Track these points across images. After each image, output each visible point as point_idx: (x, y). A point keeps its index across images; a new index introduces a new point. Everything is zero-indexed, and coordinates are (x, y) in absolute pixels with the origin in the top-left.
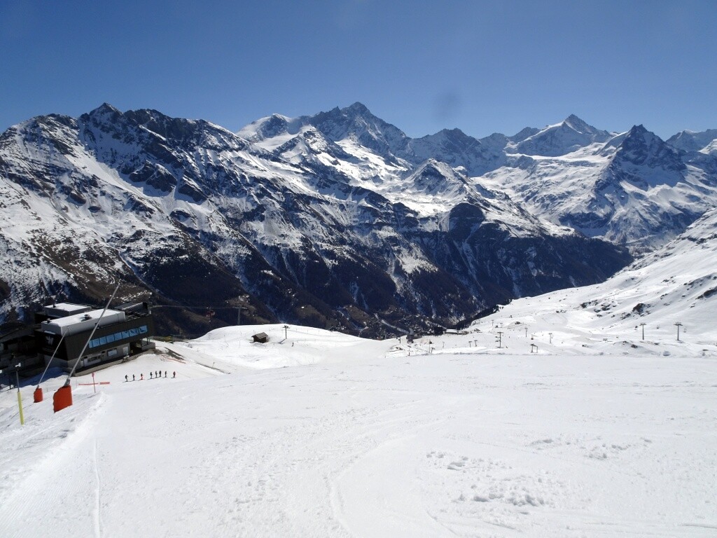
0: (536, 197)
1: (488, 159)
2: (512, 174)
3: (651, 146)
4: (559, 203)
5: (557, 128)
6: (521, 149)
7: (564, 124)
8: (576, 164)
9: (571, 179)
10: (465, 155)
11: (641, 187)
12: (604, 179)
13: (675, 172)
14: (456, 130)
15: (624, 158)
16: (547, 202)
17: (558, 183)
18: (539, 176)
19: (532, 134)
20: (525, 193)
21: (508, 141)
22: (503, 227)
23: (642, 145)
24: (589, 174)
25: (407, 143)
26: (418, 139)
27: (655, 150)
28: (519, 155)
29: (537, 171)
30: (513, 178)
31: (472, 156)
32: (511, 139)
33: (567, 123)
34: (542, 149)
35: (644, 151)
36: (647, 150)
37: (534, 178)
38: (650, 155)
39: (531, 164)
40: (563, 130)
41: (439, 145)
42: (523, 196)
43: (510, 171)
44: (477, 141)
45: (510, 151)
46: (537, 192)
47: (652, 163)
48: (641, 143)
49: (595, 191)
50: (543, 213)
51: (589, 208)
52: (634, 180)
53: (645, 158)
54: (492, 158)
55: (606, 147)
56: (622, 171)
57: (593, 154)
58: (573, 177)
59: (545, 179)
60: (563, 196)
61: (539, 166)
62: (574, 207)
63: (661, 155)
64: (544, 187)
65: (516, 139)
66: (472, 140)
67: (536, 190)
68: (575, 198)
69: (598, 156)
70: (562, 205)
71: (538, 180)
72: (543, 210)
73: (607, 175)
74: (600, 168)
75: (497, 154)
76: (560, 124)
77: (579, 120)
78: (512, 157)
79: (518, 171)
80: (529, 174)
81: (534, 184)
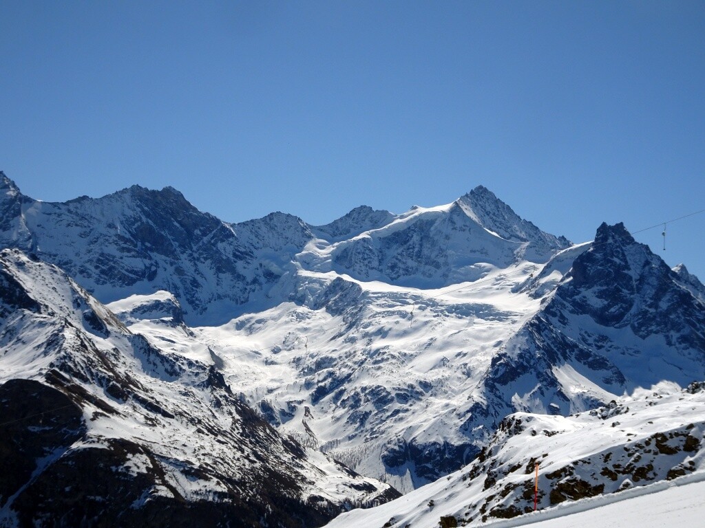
0: (342, 393)
1: (249, 279)
2: (302, 324)
3: (642, 279)
4: (397, 412)
5: (437, 215)
6: (340, 261)
7: (456, 209)
8: (463, 311)
9: (441, 349)
10: (185, 262)
11: (606, 384)
12: (514, 355)
13: (693, 351)
14: (168, 192)
15: (574, 303)
16: (366, 407)
17: (405, 358)
18: (366, 335)
19: (375, 224)
20: (317, 377)
21: (310, 237)
22: (138, 464)
23: (619, 274)
24: (488, 339)
25: (18, 213)
26: (55, 205)
27: (650, 292)
28: (332, 276)
29: (365, 321)
30: (303, 336)
31: (206, 267)
32: (320, 231)
33: (464, 207)
34: (393, 267)
35: (625, 291)
36: (631, 289)
37: (353, 340)
38: (639, 304)
39: (355, 301)
40: (453, 223)
41: (111, 226)
42: (308, 385)
43: (301, 317)
44: (224, 229)
45: (309, 263)
46: (348, 378)
47: (641, 325)
48: (619, 269)
49: (486, 384)
50: (350, 438)
51: (465, 429)
52: (591, 365)
53: (627, 310)
54: (262, 279)
55: (543, 274)
56: (563, 337)
57: (514, 291)
58: (446, 345)
59: (378, 344)
60: (409, 395)
61: (374, 308)
62: (426, 426)
63: (664, 305)
64: (368, 365)
65: (333, 232)
66: (210, 223)
67: (346, 371)
68: (438, 402)
69: (524, 296)
70: (401, 419)
71: (360, 346)
72: (351, 430)
73: (522, 343)
74: (518, 327)
75: (274, 268)
76: (446, 208)
77: (497, 201)
78: (312, 280)
79: (321, 318)
80: (343, 329)
81: (348, 355)
